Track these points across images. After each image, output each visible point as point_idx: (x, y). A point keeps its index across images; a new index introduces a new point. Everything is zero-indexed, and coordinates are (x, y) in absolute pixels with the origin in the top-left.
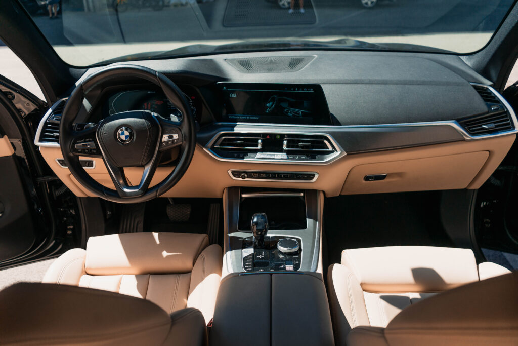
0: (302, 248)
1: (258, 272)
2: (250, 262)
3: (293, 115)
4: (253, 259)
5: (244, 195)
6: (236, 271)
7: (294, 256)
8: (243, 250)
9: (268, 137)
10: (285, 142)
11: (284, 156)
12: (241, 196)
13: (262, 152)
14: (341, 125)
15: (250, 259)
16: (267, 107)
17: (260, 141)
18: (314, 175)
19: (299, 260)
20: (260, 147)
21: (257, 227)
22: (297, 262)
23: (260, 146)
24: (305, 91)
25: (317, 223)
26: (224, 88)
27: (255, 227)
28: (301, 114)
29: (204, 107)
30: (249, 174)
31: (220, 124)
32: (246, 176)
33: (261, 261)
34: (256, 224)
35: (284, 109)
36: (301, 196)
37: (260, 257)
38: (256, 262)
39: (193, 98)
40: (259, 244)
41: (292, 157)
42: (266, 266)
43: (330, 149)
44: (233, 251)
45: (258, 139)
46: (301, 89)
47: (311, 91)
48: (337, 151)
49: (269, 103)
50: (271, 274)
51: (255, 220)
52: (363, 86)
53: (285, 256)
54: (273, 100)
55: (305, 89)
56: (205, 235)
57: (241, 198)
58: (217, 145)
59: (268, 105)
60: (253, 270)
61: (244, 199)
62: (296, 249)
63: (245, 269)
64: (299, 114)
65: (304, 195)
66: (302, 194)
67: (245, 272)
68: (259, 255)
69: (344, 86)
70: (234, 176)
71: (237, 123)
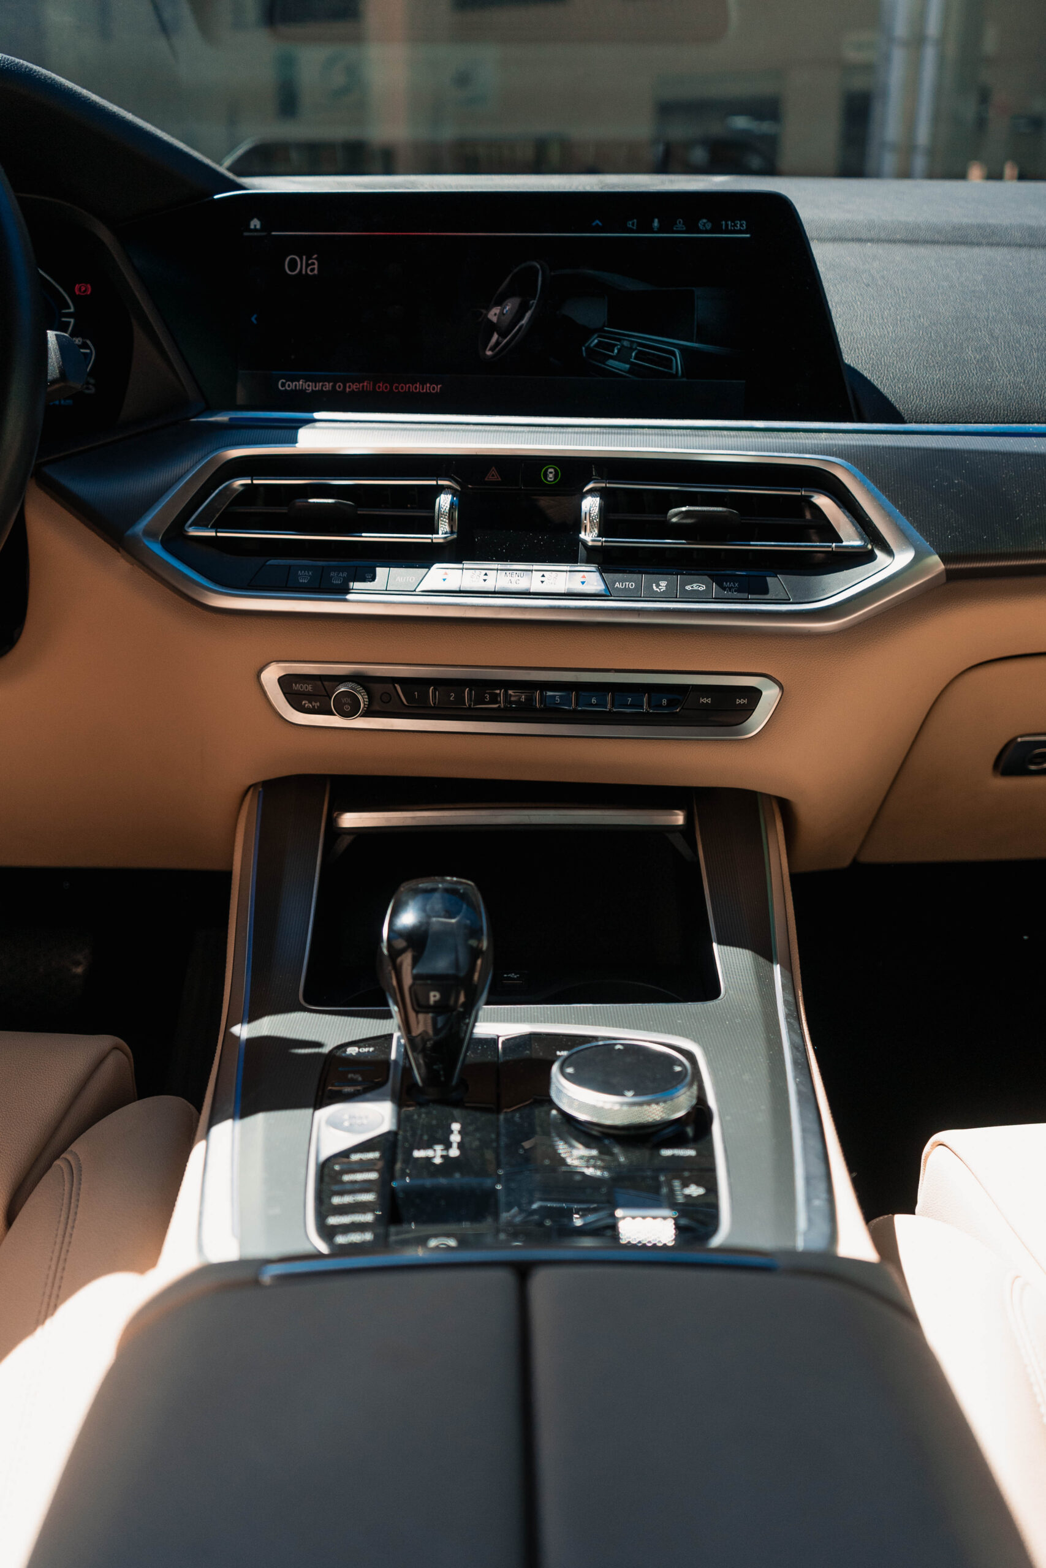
0: (712, 1102)
1: (419, 1254)
2: (365, 1186)
3: (634, 367)
4: (388, 1170)
5: (350, 820)
6: (260, 1249)
7: (667, 1152)
8: (325, 1113)
9: (493, 475)
10: (591, 505)
11: (588, 579)
12: (332, 822)
13: (458, 560)
14: (903, 421)
15: (364, 1166)
16: (492, 327)
17: (444, 501)
18: (754, 694)
19: (705, 1174)
20: (443, 532)
21: (415, 962)
22: (694, 1191)
23: (444, 527)
24: (705, 231)
25: (777, 969)
26: (255, 223)
27: (406, 960)
28: (678, 361)
29: (140, 338)
30: (377, 688)
31: (222, 418)
32: (363, 699)
33: (443, 1181)
34: (417, 939)
35: (588, 333)
36: (674, 828)
37: (436, 1154)
38: (408, 1191)
39: (83, 289)
40: (431, 1078)
41: (631, 585)
42: (477, 1216)
43: (851, 538)
44: (259, 1120)
45: (439, 490)
46: (680, 224)
47: (738, 231)
48: (890, 552)
49: (500, 303)
50: (523, 1271)
51: (408, 918)
52: (999, 255)
53: (604, 1151)
54: (523, 288)
55: (703, 223)
56: (105, 1042)
57: (334, 832)
58: (199, 524)
59: (493, 314)
60: (381, 1244)
61: (347, 840)
62: (679, 1106)
63: (327, 1232)
64: (668, 363)
65: (689, 819)
66: (679, 818)
67: (319, 1256)
68: (429, 1146)
69: (899, 253)
70: (296, 701)
71: (317, 415)
